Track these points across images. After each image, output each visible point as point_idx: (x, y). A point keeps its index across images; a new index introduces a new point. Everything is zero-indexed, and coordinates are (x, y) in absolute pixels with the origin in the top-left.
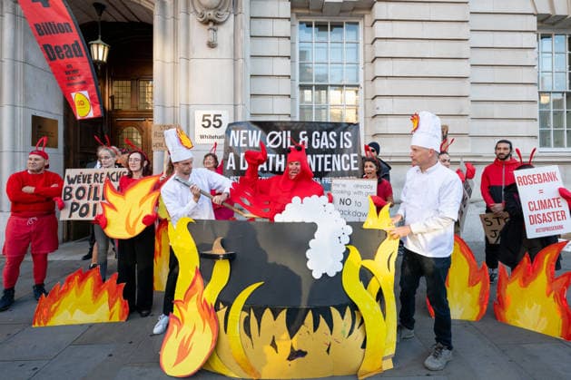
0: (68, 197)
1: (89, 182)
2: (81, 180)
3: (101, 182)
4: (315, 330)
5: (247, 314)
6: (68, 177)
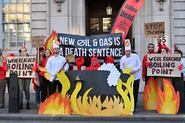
0: (9, 68)
1: (17, 62)
2: (14, 61)
3: (22, 62)
4: (109, 101)
5: (88, 97)
6: (8, 60)
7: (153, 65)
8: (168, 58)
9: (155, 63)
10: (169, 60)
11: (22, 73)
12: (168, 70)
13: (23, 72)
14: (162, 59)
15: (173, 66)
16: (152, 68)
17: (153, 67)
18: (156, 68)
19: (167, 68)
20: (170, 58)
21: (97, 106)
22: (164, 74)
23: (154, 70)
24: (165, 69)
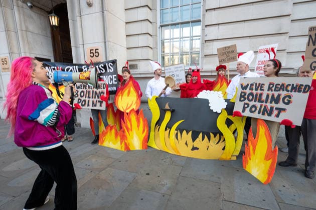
1: (86, 89)
2: (83, 87)
4: (203, 140)
5: (177, 132)
7: (246, 96)
8: (278, 86)
9: (251, 94)
10: (279, 90)
11: (91, 103)
12: (274, 109)
13: (93, 101)
14: (266, 88)
15: (286, 101)
16: (243, 103)
17: (246, 101)
18: (252, 103)
19: (273, 104)
20: (283, 85)
21: (186, 144)
22: (263, 114)
23: (246, 106)
24: (269, 105)
